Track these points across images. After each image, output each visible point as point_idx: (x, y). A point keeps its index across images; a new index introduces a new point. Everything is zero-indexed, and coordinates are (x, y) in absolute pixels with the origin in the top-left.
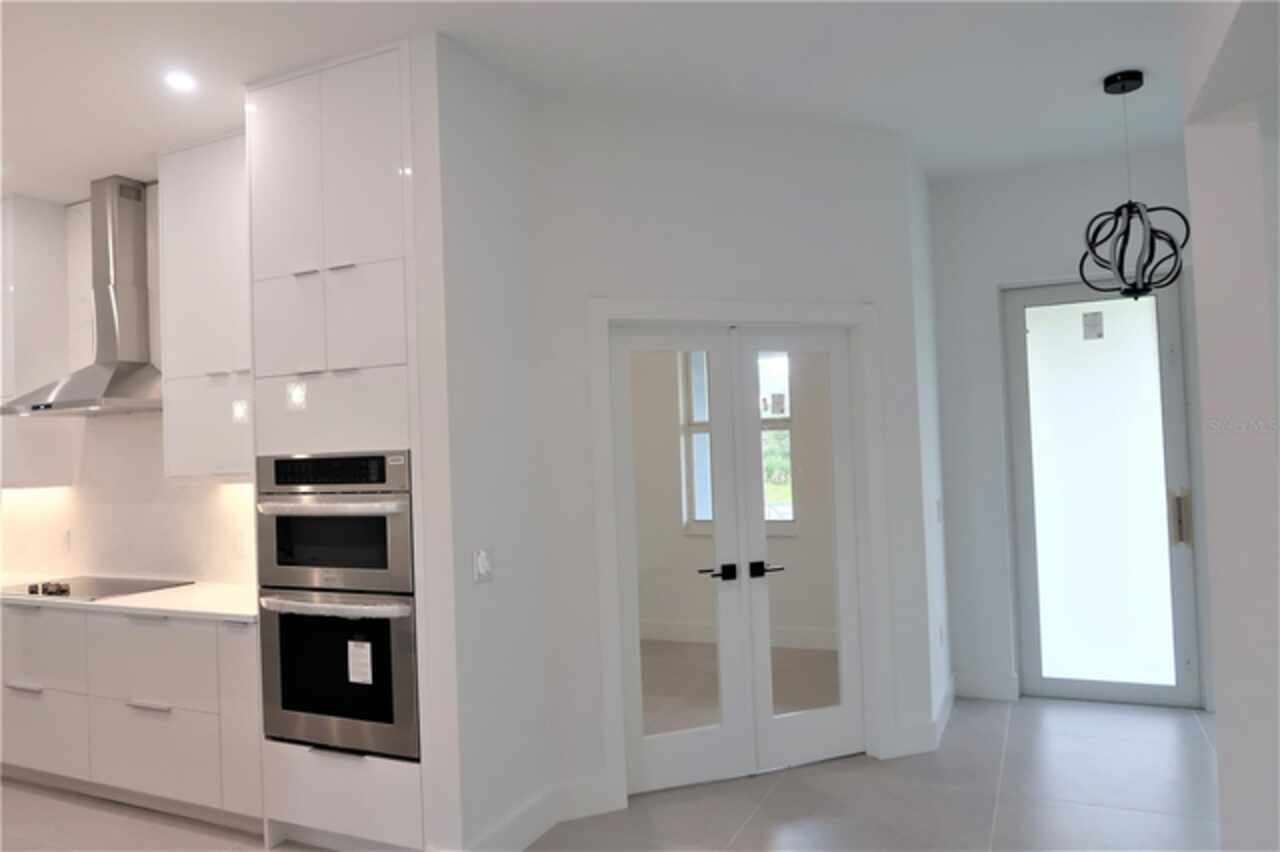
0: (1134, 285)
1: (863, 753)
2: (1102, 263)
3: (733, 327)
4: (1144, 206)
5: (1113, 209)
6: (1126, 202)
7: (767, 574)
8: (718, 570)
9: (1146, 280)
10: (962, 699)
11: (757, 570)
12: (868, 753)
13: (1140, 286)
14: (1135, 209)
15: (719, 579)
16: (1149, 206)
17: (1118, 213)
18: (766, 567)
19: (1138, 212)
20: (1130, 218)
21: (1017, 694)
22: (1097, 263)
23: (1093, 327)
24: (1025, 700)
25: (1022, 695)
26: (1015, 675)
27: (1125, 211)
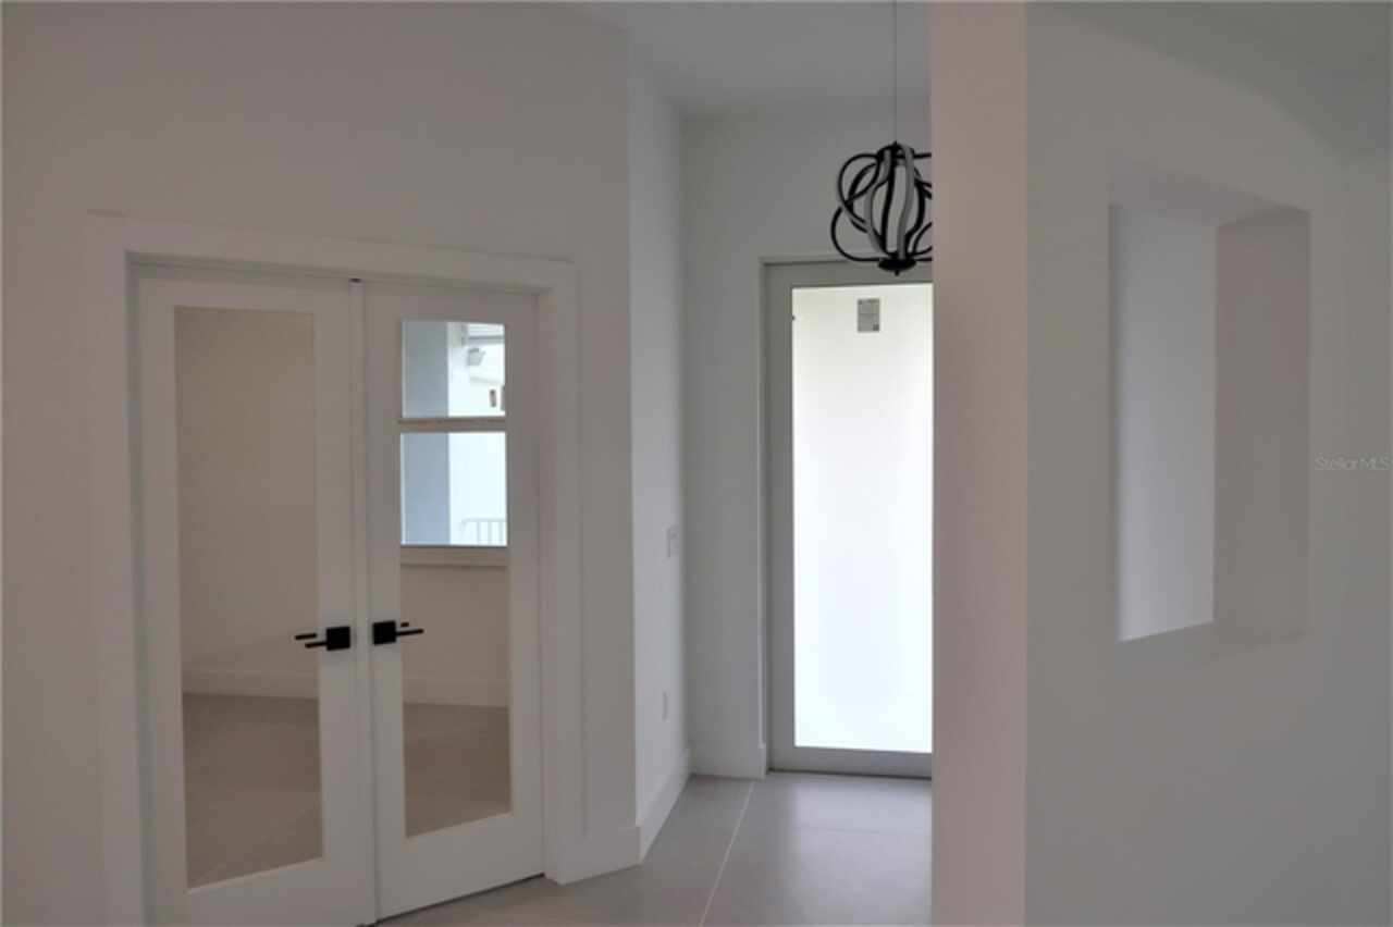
0: (895, 255)
1: (542, 875)
2: (858, 222)
3: (356, 280)
4: (913, 151)
5: (875, 152)
6: (891, 143)
7: (399, 639)
8: (322, 637)
9: (910, 249)
10: (699, 780)
11: (385, 633)
12: (548, 876)
13: (902, 256)
14: (900, 152)
15: (324, 648)
16: (917, 152)
17: (879, 157)
18: (399, 629)
19: (903, 157)
20: (894, 165)
21: (763, 768)
22: (854, 223)
23: (869, 317)
24: (772, 773)
25: (771, 769)
26: (762, 746)
27: (887, 154)
